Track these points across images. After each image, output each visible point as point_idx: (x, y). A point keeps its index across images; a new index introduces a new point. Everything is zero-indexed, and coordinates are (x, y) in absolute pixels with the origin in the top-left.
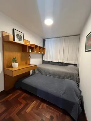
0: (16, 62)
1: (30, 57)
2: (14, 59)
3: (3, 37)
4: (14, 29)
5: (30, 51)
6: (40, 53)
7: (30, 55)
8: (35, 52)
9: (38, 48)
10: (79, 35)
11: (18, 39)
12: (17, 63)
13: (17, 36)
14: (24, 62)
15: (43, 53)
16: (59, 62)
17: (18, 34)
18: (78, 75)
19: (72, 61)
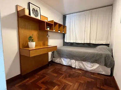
0: (32, 41)
1: (49, 36)
2: (30, 37)
3: (18, 12)
4: (29, 3)
5: (49, 29)
6: (59, 32)
7: (48, 34)
8: (54, 30)
9: (57, 25)
10: (112, 5)
11: (34, 15)
12: (34, 42)
13: (32, 10)
14: (41, 43)
15: (63, 32)
16: (84, 43)
17: (33, 9)
18: (112, 56)
19: (103, 40)
